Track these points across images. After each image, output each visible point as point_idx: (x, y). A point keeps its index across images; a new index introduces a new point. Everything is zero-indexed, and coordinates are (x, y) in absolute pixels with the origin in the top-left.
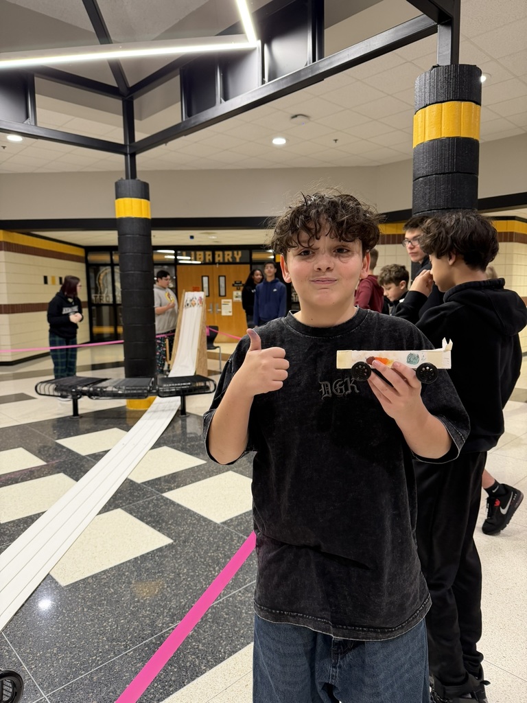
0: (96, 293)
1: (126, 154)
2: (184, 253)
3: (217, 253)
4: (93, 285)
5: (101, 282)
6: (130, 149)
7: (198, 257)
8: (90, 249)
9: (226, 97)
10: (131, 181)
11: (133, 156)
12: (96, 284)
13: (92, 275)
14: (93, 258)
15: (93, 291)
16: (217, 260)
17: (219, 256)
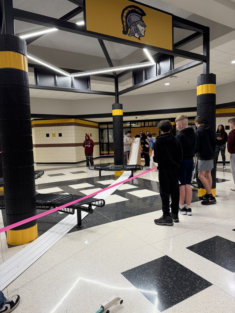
0: (102, 139)
1: (116, 96)
2: (134, 123)
3: (146, 123)
4: (101, 136)
5: (104, 135)
6: (117, 94)
7: (139, 124)
8: (100, 123)
9: (146, 79)
10: (117, 104)
11: (118, 96)
12: (102, 136)
13: (101, 132)
14: (101, 126)
15: (101, 138)
16: (146, 126)
17: (147, 124)
